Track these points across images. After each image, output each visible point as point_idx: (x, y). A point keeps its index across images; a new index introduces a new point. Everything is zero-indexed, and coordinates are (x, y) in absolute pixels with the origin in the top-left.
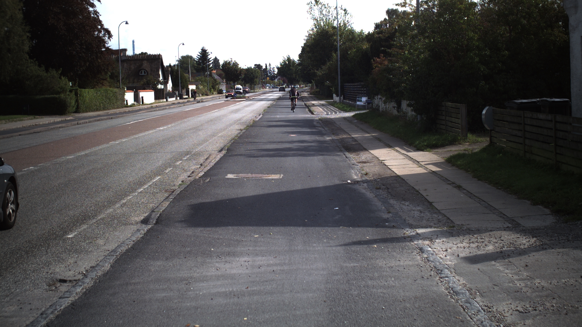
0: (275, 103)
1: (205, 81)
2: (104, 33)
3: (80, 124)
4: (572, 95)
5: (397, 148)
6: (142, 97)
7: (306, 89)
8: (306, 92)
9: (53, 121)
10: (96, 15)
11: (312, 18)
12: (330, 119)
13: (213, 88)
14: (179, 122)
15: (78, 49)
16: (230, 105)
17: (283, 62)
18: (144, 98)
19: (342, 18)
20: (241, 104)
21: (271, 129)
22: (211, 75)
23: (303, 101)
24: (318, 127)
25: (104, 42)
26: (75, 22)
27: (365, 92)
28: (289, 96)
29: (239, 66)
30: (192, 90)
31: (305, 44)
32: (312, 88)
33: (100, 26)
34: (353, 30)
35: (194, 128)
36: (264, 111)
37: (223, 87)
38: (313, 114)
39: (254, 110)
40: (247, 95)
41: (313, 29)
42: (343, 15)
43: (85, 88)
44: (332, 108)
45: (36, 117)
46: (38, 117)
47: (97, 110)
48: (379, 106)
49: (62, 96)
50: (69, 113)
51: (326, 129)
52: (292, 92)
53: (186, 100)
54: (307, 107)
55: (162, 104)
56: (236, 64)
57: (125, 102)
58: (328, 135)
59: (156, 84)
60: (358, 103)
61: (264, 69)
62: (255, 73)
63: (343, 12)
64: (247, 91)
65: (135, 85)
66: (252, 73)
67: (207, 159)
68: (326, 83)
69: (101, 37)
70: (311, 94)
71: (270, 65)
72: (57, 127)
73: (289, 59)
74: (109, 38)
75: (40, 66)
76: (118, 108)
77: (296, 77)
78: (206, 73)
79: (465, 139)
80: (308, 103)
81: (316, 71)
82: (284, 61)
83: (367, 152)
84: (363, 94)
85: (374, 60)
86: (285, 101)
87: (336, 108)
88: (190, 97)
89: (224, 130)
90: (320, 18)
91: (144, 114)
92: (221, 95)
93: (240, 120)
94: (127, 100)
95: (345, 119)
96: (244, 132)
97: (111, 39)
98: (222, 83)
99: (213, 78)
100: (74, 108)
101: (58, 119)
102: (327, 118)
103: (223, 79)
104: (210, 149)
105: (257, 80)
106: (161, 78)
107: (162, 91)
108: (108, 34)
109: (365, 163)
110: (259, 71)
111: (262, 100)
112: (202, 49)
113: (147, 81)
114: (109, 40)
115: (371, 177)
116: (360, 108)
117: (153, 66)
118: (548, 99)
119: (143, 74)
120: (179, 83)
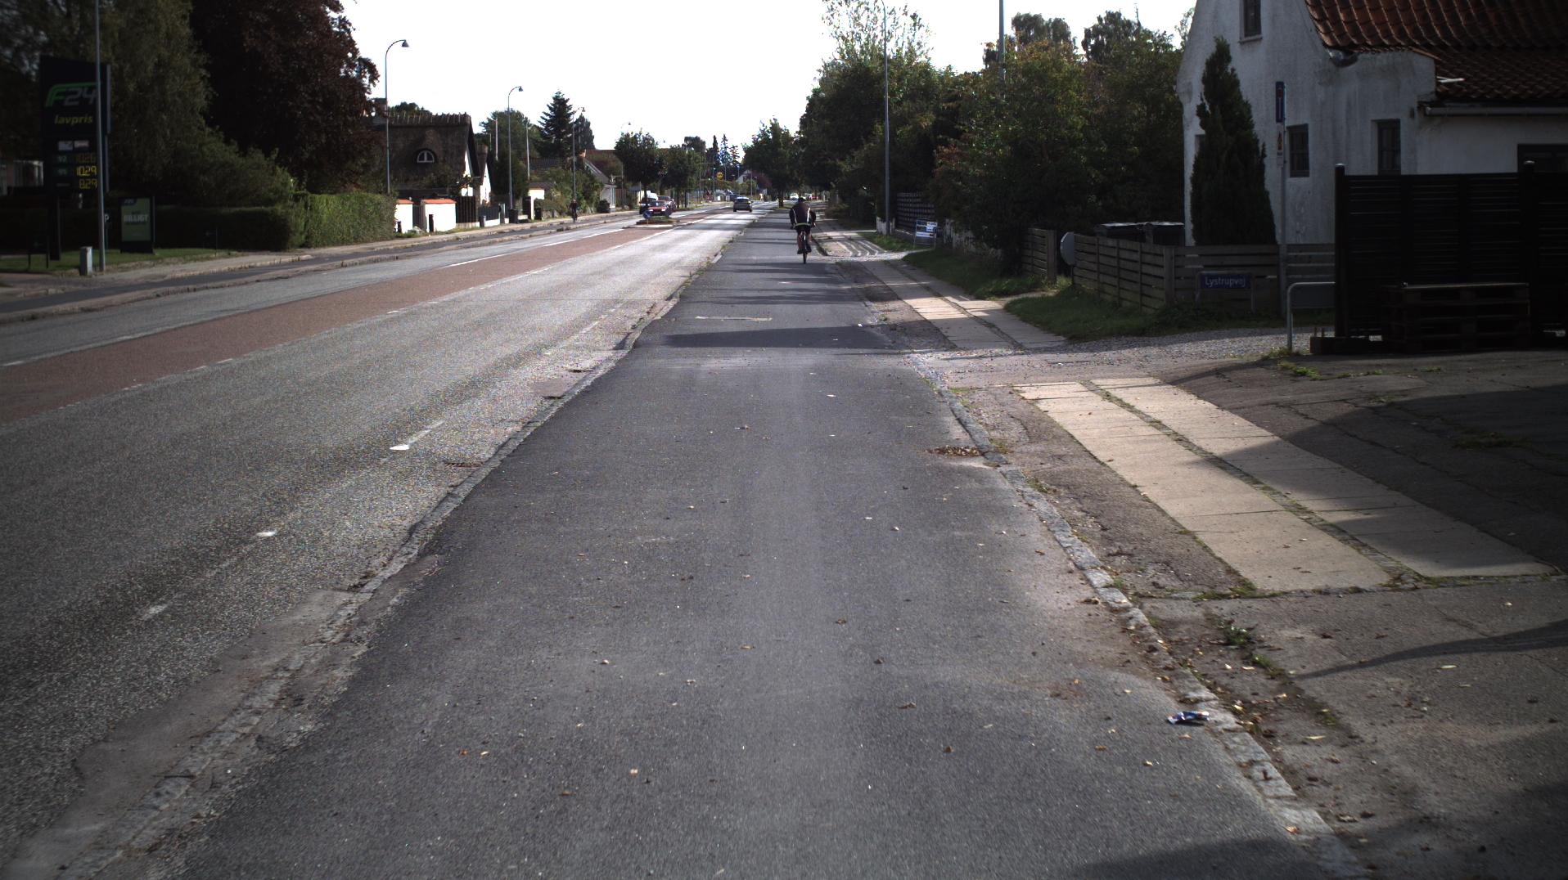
0: (743, 234)
1: (567, 179)
2: (361, 70)
4: (1186, 218)
6: (431, 216)
10: (345, 27)
11: (834, 35)
12: (858, 262)
16: (641, 237)
17: (759, 136)
18: (434, 219)
19: (906, 35)
20: (667, 235)
22: (578, 164)
24: (832, 273)
25: (363, 89)
26: (300, 44)
27: (933, 212)
29: (658, 146)
31: (816, 92)
32: (830, 202)
33: (352, 52)
34: (929, 67)
36: (723, 247)
37: (609, 195)
38: (827, 255)
39: (700, 248)
40: (674, 216)
41: (835, 62)
42: (908, 27)
43: (320, 193)
44: (868, 245)
47: (343, 242)
48: (952, 239)
49: (279, 208)
50: (292, 246)
51: (845, 275)
52: (798, 212)
53: (527, 226)
55: (472, 232)
56: (648, 141)
57: (396, 227)
58: (847, 283)
59: (457, 186)
60: (919, 234)
61: (711, 149)
62: (688, 160)
63: (910, 21)
66: (681, 162)
67: (652, 307)
68: (861, 191)
69: (353, 79)
70: (827, 216)
71: (725, 139)
73: (775, 128)
74: (371, 81)
75: (227, 142)
76: (383, 239)
77: (792, 174)
79: (1050, 282)
80: (821, 235)
81: (839, 163)
82: (763, 131)
83: (900, 301)
84: (930, 217)
85: (938, 152)
86: (765, 230)
87: (877, 244)
88: (533, 218)
89: (657, 275)
90: (853, 33)
91: (453, 252)
92: (606, 215)
93: (678, 263)
94: (399, 223)
95: (887, 263)
96: (697, 278)
97: (376, 82)
98: (606, 186)
99: (585, 172)
100: (303, 237)
102: (853, 262)
103: (608, 173)
104: (648, 296)
105: (694, 179)
106: (468, 172)
107: (473, 200)
108: (370, 72)
109: (891, 311)
110: (698, 155)
111: (710, 227)
112: (556, 99)
113: (438, 179)
114: (371, 85)
115: (891, 322)
116: (920, 243)
117: (450, 142)
118: (1154, 223)
119: (426, 160)
120: (507, 183)
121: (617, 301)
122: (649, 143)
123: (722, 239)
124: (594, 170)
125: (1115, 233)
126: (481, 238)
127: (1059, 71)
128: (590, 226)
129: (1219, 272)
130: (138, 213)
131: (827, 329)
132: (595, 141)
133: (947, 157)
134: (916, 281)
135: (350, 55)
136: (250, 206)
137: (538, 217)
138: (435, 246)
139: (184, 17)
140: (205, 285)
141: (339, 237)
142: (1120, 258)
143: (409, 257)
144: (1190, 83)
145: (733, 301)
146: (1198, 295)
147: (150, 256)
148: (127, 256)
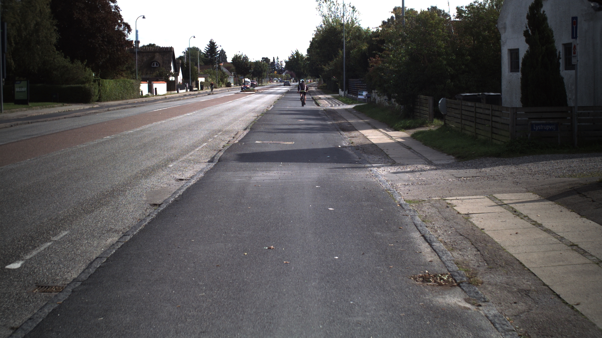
0: (283, 96)
1: (214, 74)
2: (124, 27)
3: (110, 110)
4: (502, 91)
5: (381, 130)
6: (156, 89)
7: (314, 84)
8: (313, 87)
9: (83, 108)
10: (117, 10)
11: (321, 15)
12: (333, 109)
13: (222, 81)
14: (201, 110)
15: (100, 42)
16: (241, 97)
17: (291, 57)
18: (157, 90)
19: (350, 15)
20: (252, 97)
21: (282, 116)
22: (219, 68)
23: (310, 95)
24: (322, 115)
25: (125, 35)
26: (98, 16)
27: (366, 87)
28: (297, 90)
29: (249, 61)
30: (201, 83)
31: (313, 39)
32: (319, 83)
33: (120, 20)
34: (360, 28)
35: (217, 115)
36: (275, 102)
37: (231, 80)
38: (319, 106)
39: (265, 102)
40: (256, 88)
41: (321, 26)
42: (351, 12)
43: (106, 79)
44: (337, 101)
45: (65, 104)
46: (67, 104)
47: (116, 99)
48: (376, 99)
49: (87, 85)
50: (93, 101)
51: (328, 117)
52: (301, 86)
53: (196, 92)
54: (314, 100)
55: (174, 95)
56: (246, 58)
57: (141, 93)
58: (330, 121)
59: (168, 76)
60: (359, 97)
61: (272, 62)
62: (263, 66)
63: (352, 9)
64: (255, 84)
65: (148, 77)
66: (260, 67)
67: (236, 134)
68: (332, 78)
69: (121, 31)
70: (318, 88)
71: (278, 58)
72: (93, 113)
73: (297, 53)
74: (128, 32)
75: (65, 57)
76: (134, 98)
77: (304, 71)
78: (215, 66)
79: (431, 123)
80: (315, 97)
81: (323, 67)
82: (293, 55)
83: (357, 132)
84: (364, 89)
85: (370, 60)
86: (293, 94)
87: (341, 101)
88: (200, 89)
89: (243, 116)
90: (329, 14)
91: (161, 104)
92: (229, 88)
93: (254, 109)
94: (142, 91)
95: (346, 110)
96: (261, 118)
97: (130, 32)
98: (230, 76)
99: (221, 71)
100: (97, 97)
101: (87, 107)
102: (331, 109)
103: (231, 72)
104: (236, 128)
105: (265, 74)
106: (172, 70)
107: (174, 82)
108: (128, 28)
109: (353, 137)
110: (267, 64)
111: (271, 93)
112: (211, 42)
113: (159, 73)
114: (128, 34)
115: (355, 144)
116: (361, 101)
117: (165, 58)
118: (486, 94)
119: (155, 66)
120: (189, 75)
121: (220, 131)
122: (246, 59)
123: (275, 98)
124: (225, 70)
125: (467, 99)
126: (176, 97)
127: (433, 19)
128: (221, 92)
129: (541, 122)
130: (22, 87)
131: (323, 149)
132: (227, 59)
133: (375, 62)
134: (362, 120)
135: (119, 21)
136: (75, 84)
137: (202, 89)
138: (155, 101)
139: (48, 5)
140: (37, 120)
141: (114, 97)
142: (476, 112)
143: (140, 106)
144: (505, 23)
145: (276, 131)
146: (529, 135)
147: (26, 106)
148: (17, 106)
